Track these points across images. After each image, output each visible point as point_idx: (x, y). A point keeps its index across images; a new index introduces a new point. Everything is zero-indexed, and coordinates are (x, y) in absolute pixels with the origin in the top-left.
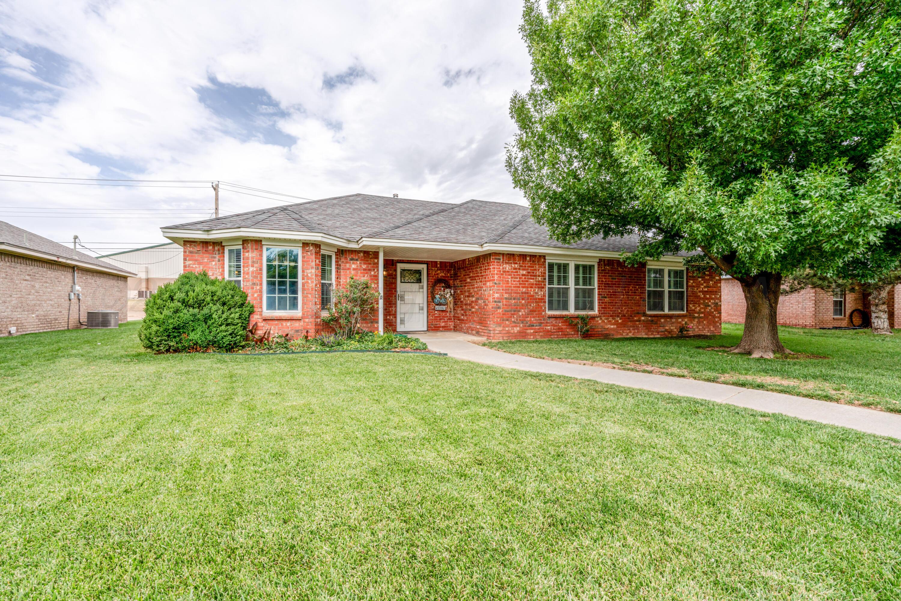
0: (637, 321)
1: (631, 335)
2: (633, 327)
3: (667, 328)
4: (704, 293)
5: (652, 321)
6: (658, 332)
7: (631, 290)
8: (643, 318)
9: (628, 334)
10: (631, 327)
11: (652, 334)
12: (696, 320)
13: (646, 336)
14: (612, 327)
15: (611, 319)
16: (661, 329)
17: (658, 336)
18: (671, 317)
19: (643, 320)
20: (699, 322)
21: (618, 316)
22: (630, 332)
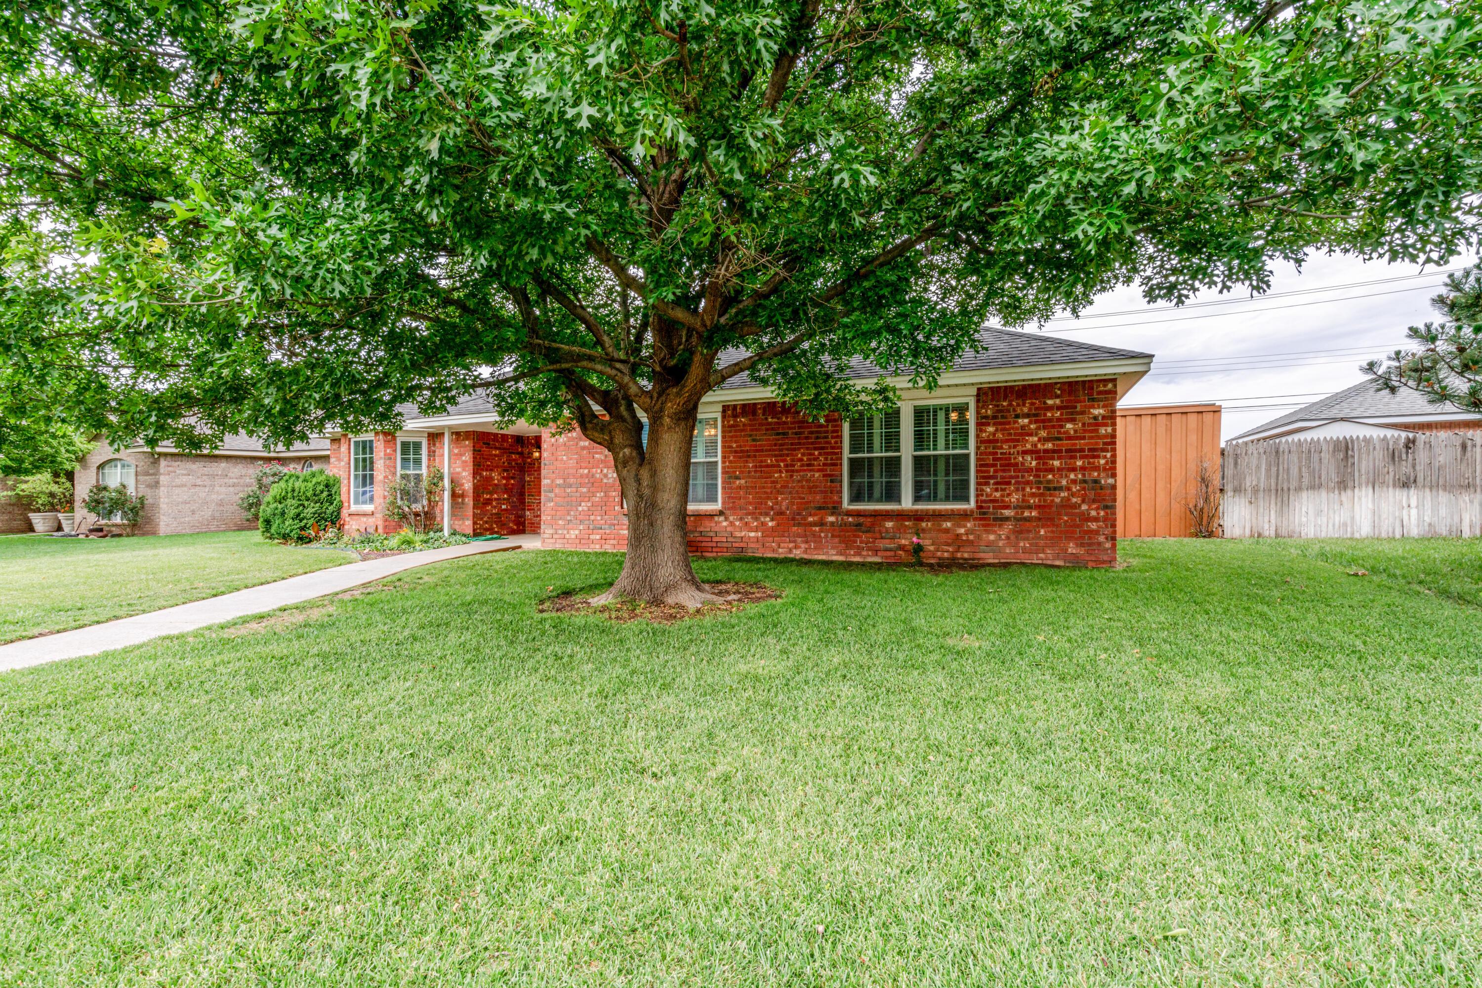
0: (814, 524)
1: (798, 553)
2: (805, 536)
3: (903, 542)
4: (1041, 456)
5: (859, 525)
6: (876, 552)
7: (801, 460)
8: (831, 519)
9: (790, 551)
10: (799, 536)
11: (859, 554)
12: (1009, 526)
13: (841, 558)
14: (752, 534)
15: (749, 519)
16: (882, 544)
17: (877, 559)
18: (918, 517)
19: (832, 524)
20: (1019, 533)
21: (767, 514)
22: (796, 547)
